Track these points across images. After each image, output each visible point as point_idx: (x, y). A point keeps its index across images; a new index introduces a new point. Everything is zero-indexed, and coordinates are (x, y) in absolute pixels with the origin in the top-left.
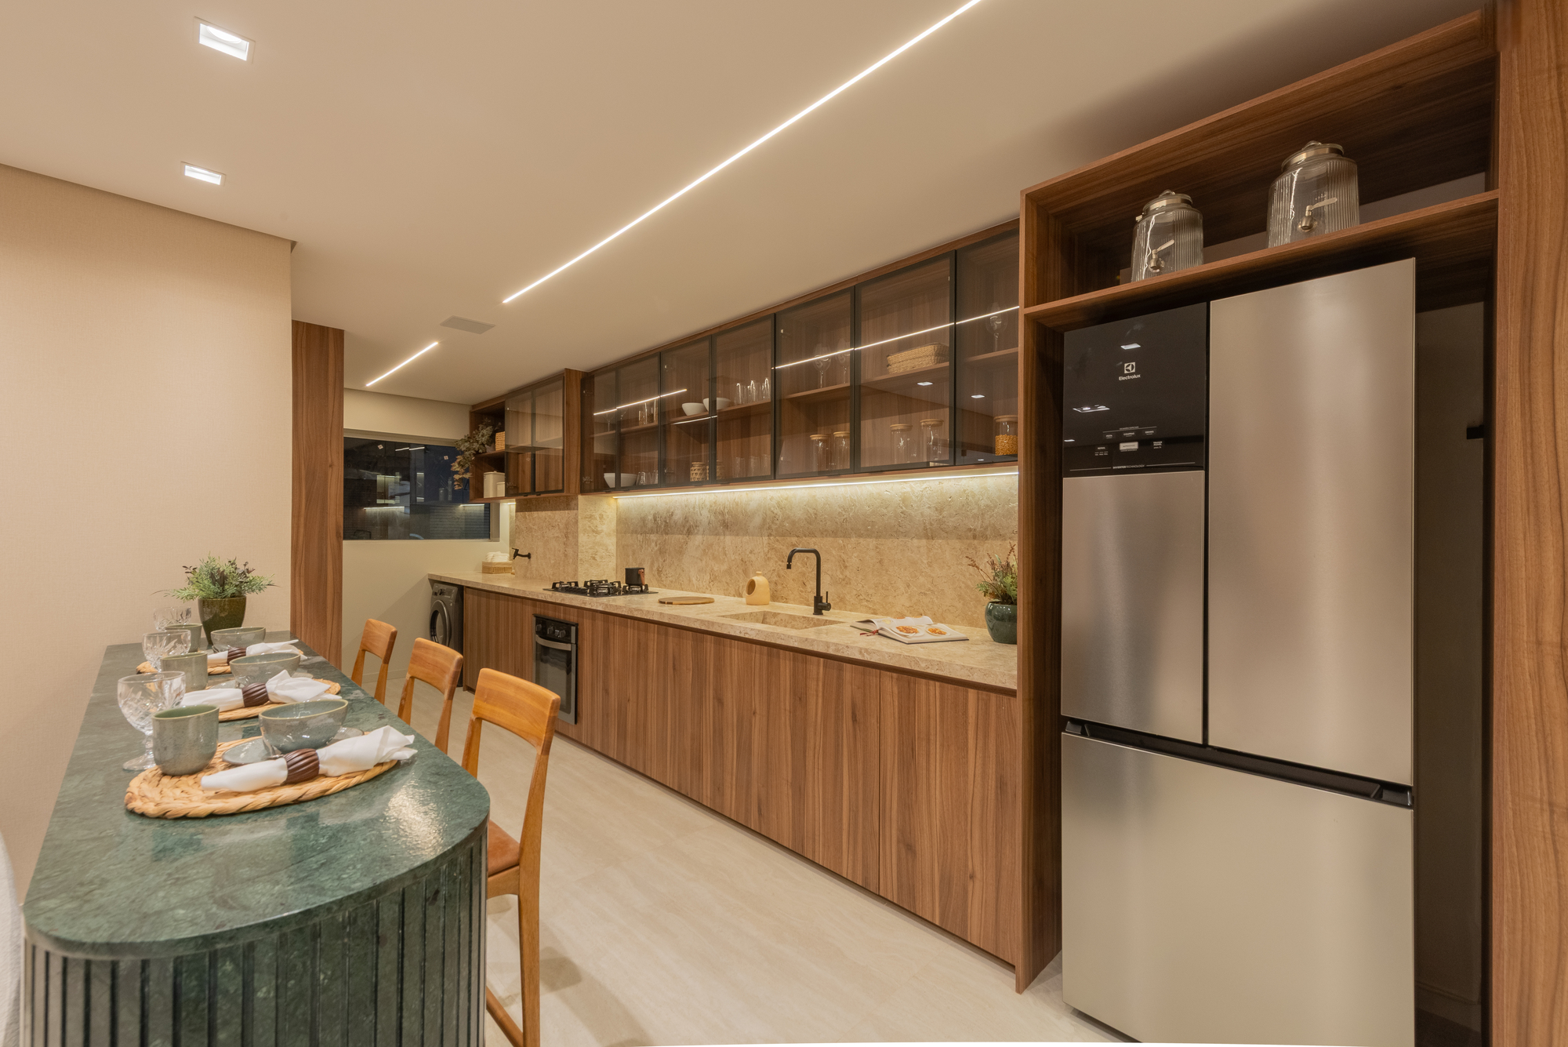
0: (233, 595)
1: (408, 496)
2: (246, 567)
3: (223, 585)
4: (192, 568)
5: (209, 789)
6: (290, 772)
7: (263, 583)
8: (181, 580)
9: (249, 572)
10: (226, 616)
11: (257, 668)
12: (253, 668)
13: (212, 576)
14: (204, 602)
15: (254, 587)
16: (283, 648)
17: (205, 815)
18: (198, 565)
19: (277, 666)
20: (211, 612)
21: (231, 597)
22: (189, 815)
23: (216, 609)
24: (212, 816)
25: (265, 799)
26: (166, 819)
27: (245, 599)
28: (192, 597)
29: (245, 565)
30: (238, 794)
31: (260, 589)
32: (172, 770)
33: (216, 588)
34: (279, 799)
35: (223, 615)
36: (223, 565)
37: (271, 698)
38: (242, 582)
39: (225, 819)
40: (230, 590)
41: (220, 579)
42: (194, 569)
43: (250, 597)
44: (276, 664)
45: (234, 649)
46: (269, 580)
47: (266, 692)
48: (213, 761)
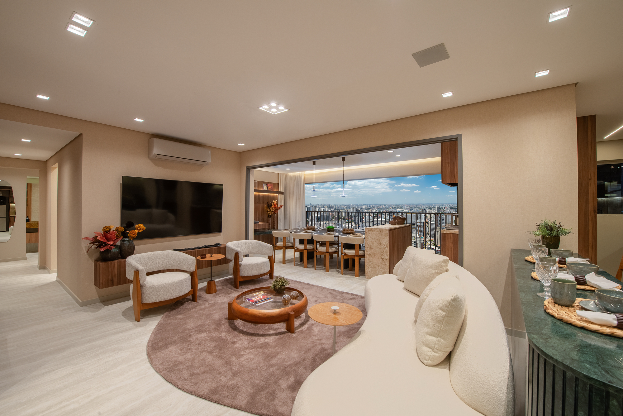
0: (555, 236)
1: (621, 191)
2: (560, 225)
3: (551, 231)
4: (539, 224)
5: (579, 316)
6: (618, 322)
7: (567, 232)
8: (535, 228)
9: (561, 226)
10: (552, 244)
11: (579, 268)
12: (578, 268)
13: (547, 227)
14: (543, 237)
15: (563, 233)
16: (583, 261)
17: (580, 326)
18: (541, 223)
19: (588, 269)
20: (546, 242)
21: (554, 236)
22: (572, 324)
23: (548, 241)
24: (582, 328)
25: (607, 330)
26: (562, 321)
27: (560, 238)
28: (538, 235)
29: (559, 224)
30: (592, 323)
31: (566, 234)
32: (559, 302)
33: (548, 232)
34: (615, 334)
35: (551, 243)
36: (550, 223)
37: (588, 283)
38: (559, 230)
39: (589, 332)
40: (554, 233)
41: (550, 229)
42: (540, 224)
43: (562, 237)
44: (588, 268)
45: (561, 258)
46: (570, 230)
47: (585, 280)
48: (574, 304)
